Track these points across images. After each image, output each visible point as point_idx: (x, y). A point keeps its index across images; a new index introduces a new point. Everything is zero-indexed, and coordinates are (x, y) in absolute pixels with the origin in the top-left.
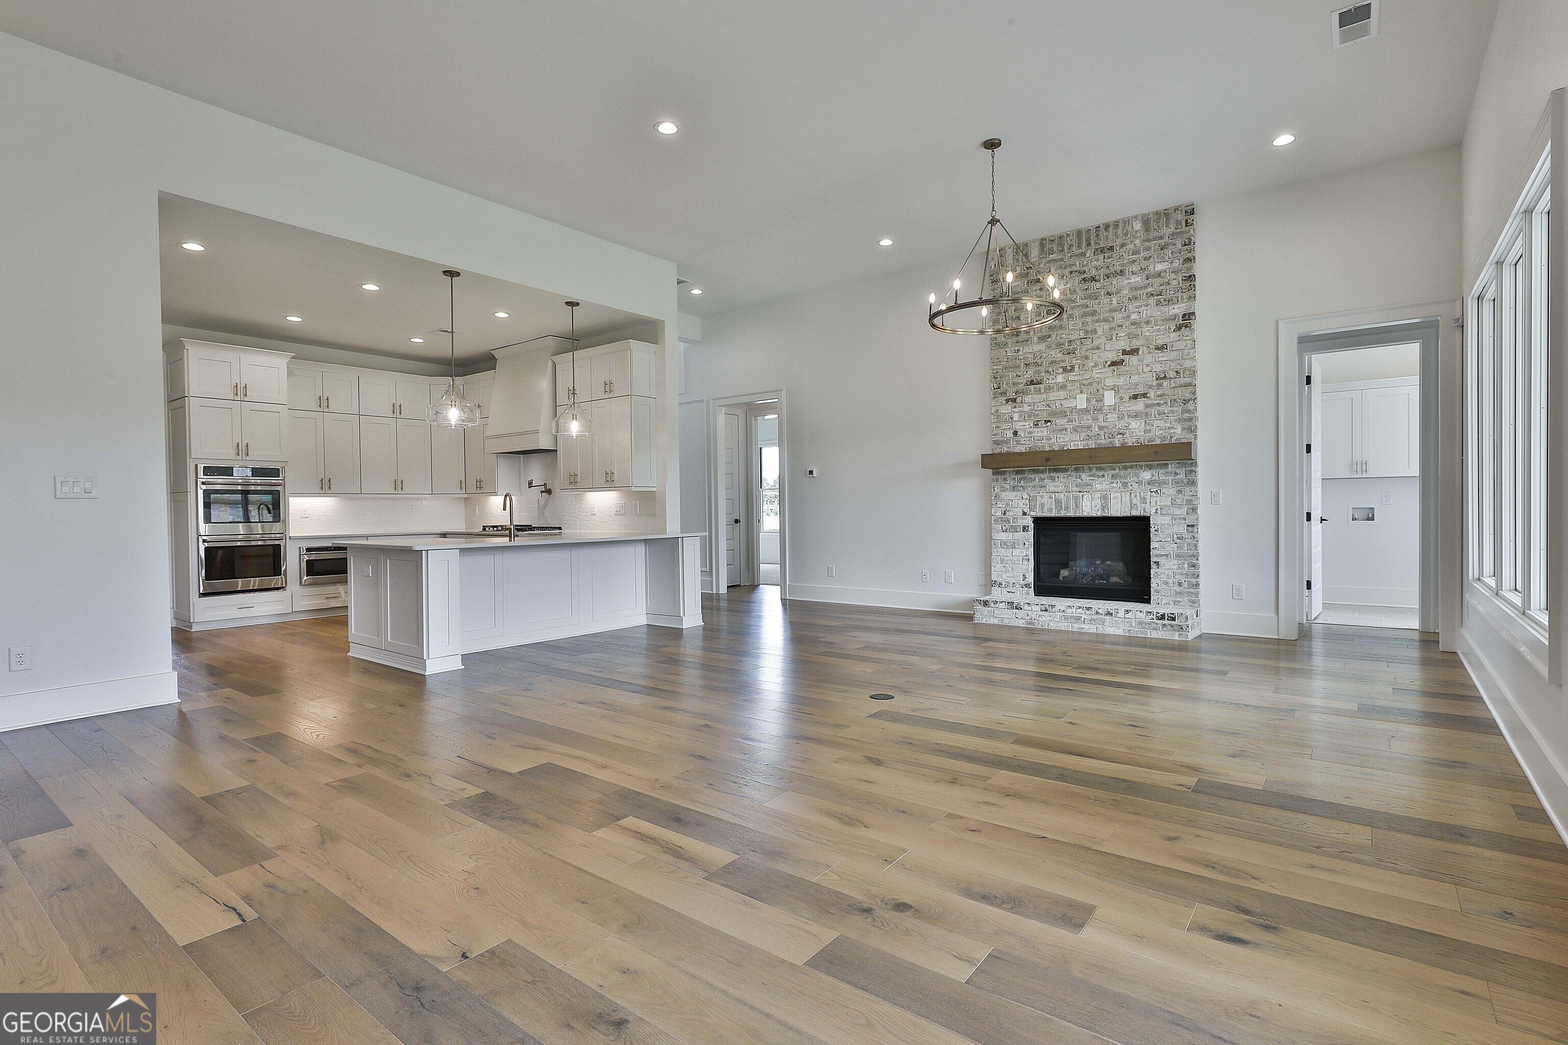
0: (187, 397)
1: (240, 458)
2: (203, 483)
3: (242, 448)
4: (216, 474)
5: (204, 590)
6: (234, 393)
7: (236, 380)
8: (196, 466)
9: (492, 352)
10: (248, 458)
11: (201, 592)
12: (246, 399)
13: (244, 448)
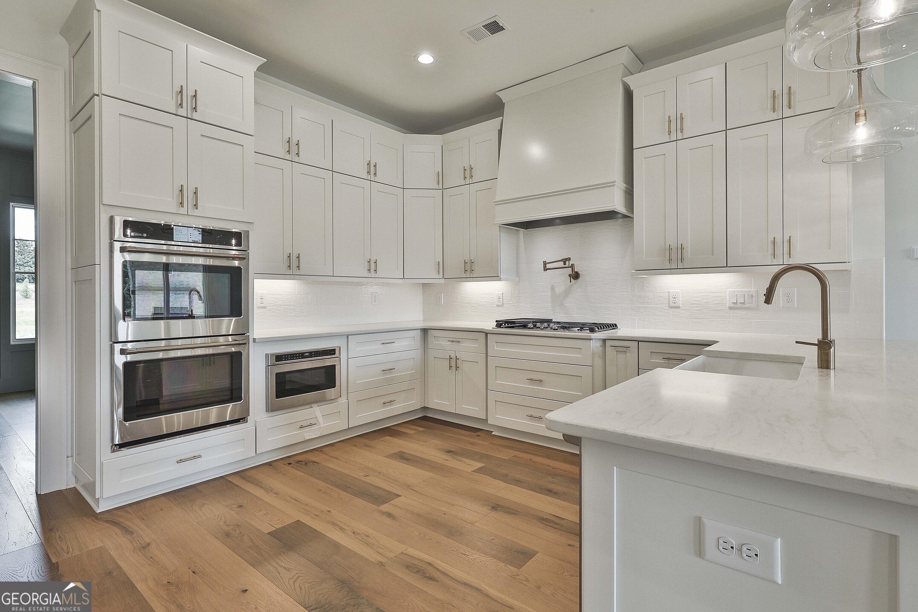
0: (97, 95)
1: (183, 211)
2: (123, 250)
3: (189, 194)
4: (145, 235)
5: (121, 438)
6: (177, 102)
7: (180, 81)
8: (112, 220)
9: (500, 94)
10: (196, 213)
11: (117, 442)
12: (195, 116)
13: (191, 195)
